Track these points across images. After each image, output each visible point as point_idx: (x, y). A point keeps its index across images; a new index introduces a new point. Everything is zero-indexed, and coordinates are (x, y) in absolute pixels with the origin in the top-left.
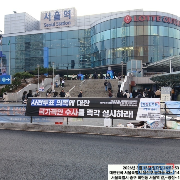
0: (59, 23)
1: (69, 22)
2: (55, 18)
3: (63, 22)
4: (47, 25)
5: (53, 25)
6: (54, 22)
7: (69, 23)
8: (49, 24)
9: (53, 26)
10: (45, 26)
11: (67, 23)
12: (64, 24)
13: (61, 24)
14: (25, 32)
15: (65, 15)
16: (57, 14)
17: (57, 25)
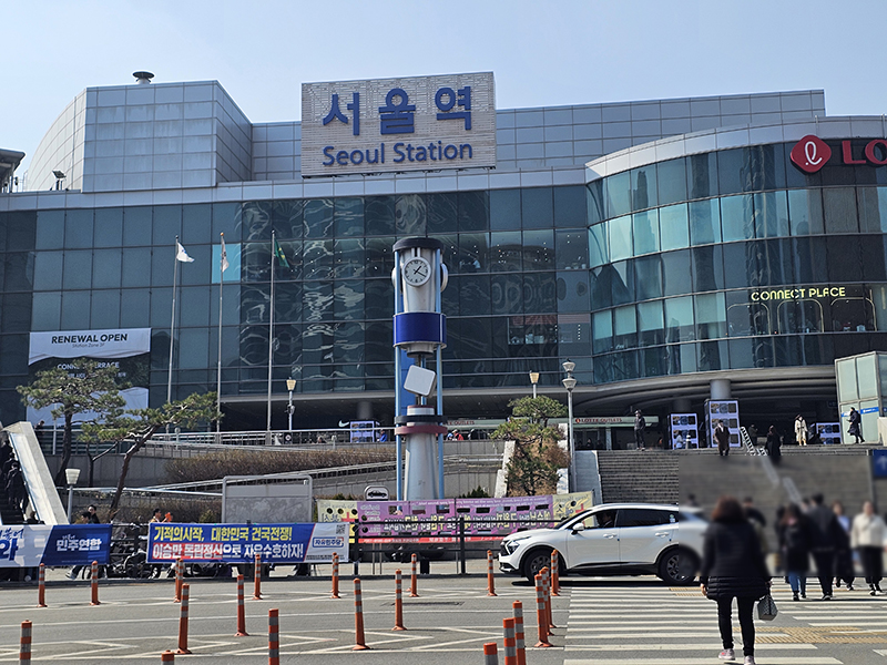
0: (410, 148)
1: (466, 146)
2: (387, 123)
3: (432, 147)
4: (338, 158)
5: (372, 157)
6: (383, 145)
7: (466, 154)
8: (350, 152)
9: (376, 161)
10: (329, 161)
11: (451, 154)
12: (436, 153)
13: (421, 157)
14: (216, 187)
15: (440, 112)
16: (397, 101)
17: (400, 157)
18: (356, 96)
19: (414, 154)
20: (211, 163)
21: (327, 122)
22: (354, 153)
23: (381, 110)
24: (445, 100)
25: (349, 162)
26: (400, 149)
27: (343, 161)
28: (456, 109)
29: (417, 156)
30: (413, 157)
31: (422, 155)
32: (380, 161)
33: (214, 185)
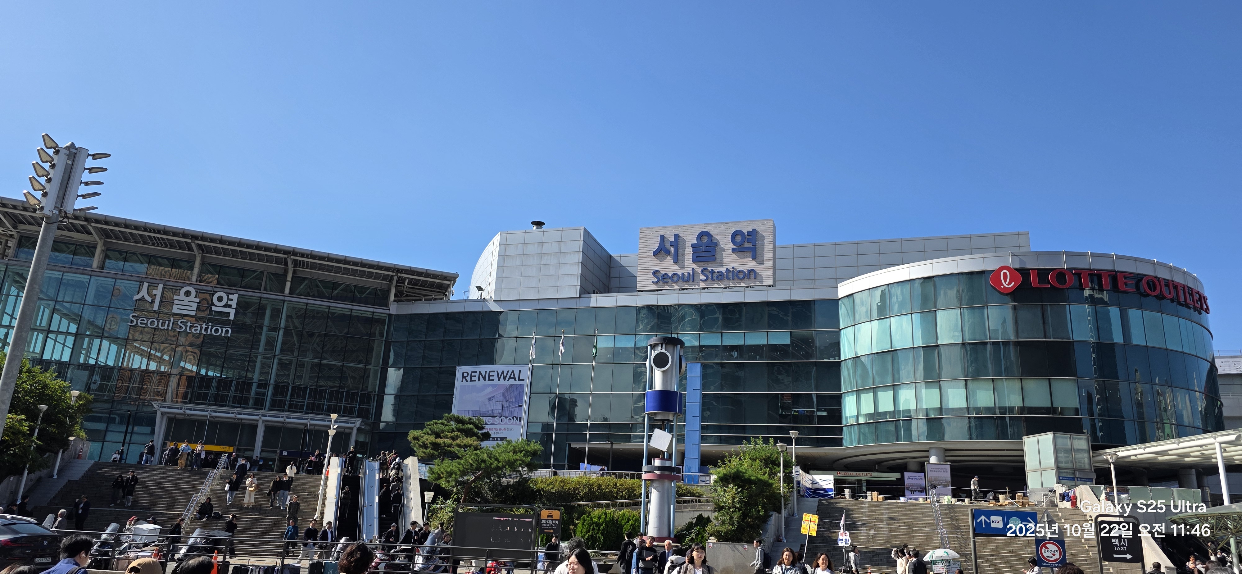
0: (712, 272)
1: (753, 271)
2: (697, 254)
3: (728, 272)
4: (662, 279)
6: (693, 270)
7: (752, 276)
8: (670, 275)
9: (687, 281)
10: (656, 280)
11: (741, 276)
12: (731, 275)
13: (720, 278)
14: (580, 297)
15: (735, 247)
16: (705, 240)
17: (705, 278)
18: (677, 236)
19: (715, 275)
20: (576, 281)
21: (656, 254)
22: (674, 275)
23: (693, 246)
24: (739, 239)
25: (670, 281)
26: (705, 272)
27: (666, 280)
28: (746, 245)
29: (718, 277)
30: (715, 278)
31: (720, 277)
32: (691, 280)
33: (578, 296)
